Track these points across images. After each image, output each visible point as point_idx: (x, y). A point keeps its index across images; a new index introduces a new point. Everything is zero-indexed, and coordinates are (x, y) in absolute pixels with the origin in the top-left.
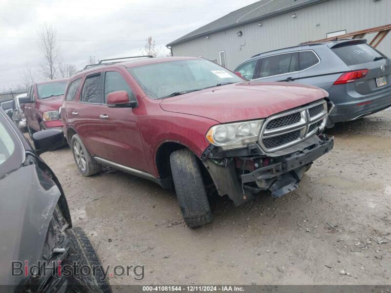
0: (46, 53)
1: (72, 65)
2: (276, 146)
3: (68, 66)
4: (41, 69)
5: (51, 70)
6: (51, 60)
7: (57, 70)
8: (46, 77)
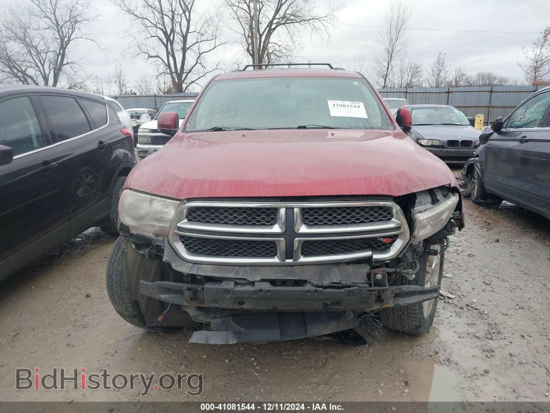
0: (388, 45)
1: (418, 64)
2: (209, 255)
3: (413, 66)
4: (376, 66)
5: (388, 69)
6: (391, 56)
7: (395, 70)
8: (379, 77)
